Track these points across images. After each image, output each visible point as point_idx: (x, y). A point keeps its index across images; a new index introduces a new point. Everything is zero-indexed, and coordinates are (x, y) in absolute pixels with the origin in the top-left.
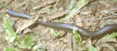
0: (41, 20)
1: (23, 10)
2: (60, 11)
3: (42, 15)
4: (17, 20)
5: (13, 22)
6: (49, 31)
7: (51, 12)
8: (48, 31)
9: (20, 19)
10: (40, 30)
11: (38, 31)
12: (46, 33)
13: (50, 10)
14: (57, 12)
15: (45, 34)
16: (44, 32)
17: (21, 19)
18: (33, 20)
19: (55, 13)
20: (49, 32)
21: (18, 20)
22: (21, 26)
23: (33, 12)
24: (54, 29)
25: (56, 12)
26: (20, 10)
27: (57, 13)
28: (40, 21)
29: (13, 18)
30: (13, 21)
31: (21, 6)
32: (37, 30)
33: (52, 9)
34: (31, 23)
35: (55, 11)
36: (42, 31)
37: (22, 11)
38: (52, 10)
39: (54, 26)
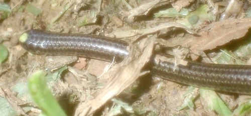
0: (163, 59)
1: (87, 22)
2: (230, 15)
3: (163, 40)
4: (68, 65)
5: (56, 74)
6: (198, 97)
7: (196, 22)
8: (194, 100)
9: (78, 59)
10: (163, 95)
11: (155, 103)
12: (187, 108)
13: (192, 14)
14: (219, 16)
15: (182, 112)
16: (178, 104)
17: (82, 60)
18: (136, 66)
19: (211, 22)
20: (197, 102)
21: (72, 65)
22: (88, 91)
23: (125, 27)
24: (217, 92)
25: (214, 18)
26: (74, 24)
27: (218, 24)
28: (160, 61)
29: (50, 60)
30: (54, 71)
31: (76, 8)
32: (151, 98)
33: (195, 9)
34: (129, 77)
35: (209, 15)
36: (171, 99)
37: (83, 29)
38: (196, 13)
39: (219, 78)
